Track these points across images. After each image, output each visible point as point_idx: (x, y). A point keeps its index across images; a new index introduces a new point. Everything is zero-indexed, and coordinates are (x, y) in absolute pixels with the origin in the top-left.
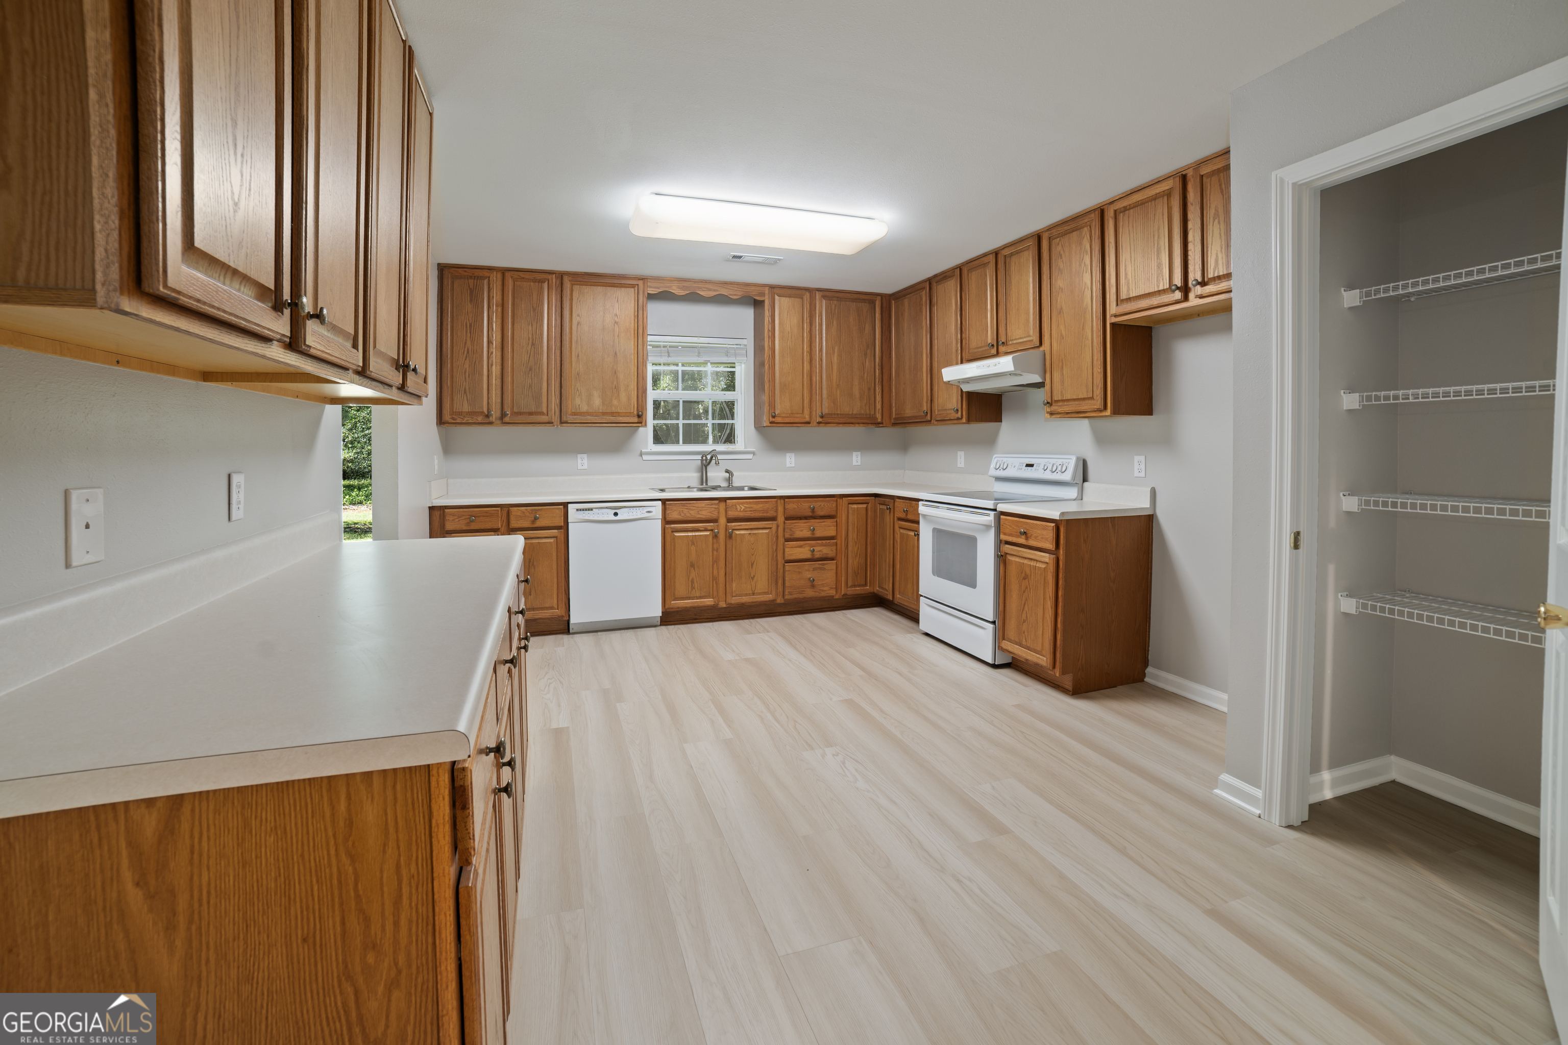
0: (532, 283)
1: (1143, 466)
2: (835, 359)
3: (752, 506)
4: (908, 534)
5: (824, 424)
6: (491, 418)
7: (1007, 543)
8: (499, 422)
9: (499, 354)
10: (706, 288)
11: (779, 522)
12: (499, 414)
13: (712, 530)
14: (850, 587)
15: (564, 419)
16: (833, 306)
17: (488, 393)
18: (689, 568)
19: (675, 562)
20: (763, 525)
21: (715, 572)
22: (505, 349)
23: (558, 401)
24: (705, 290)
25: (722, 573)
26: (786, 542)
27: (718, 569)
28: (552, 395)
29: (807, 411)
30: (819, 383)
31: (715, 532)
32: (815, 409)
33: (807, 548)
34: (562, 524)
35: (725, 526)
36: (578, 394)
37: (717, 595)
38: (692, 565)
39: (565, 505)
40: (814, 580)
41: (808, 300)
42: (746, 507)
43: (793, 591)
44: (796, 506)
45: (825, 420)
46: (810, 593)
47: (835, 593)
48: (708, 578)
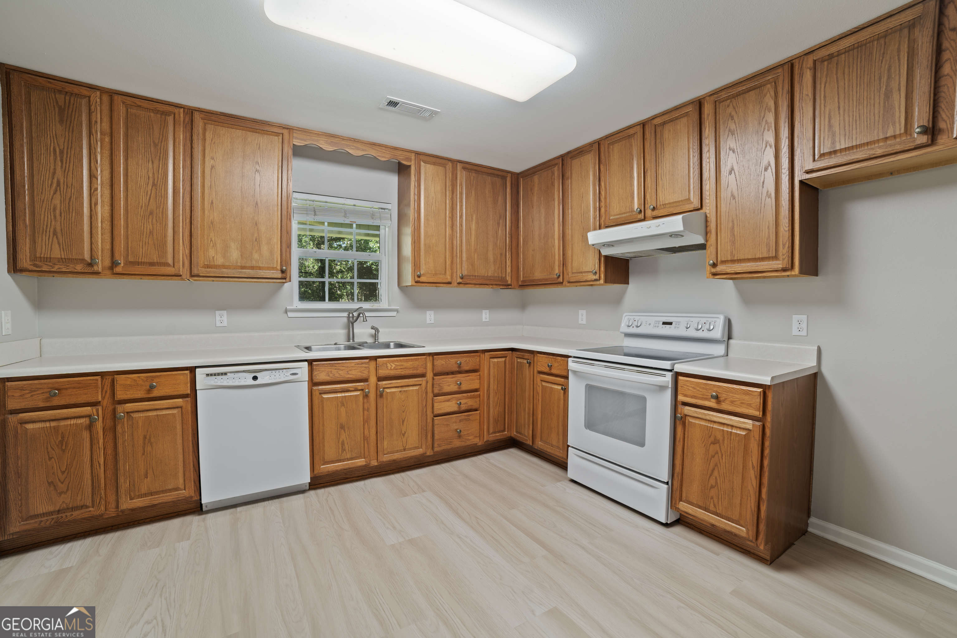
0: (152, 114)
1: (804, 325)
2: (473, 226)
3: (402, 364)
4: (552, 388)
5: (463, 285)
6: (95, 268)
7: (685, 404)
8: (108, 272)
9: (107, 192)
10: (355, 147)
11: (428, 377)
12: (108, 263)
13: (362, 390)
14: (491, 434)
15: (195, 271)
16: (472, 178)
17: (91, 237)
18: (339, 430)
19: (323, 425)
20: (413, 382)
21: (366, 432)
22: (115, 186)
23: (187, 251)
24: (353, 149)
25: (373, 431)
26: (434, 397)
27: (369, 429)
28: (179, 244)
29: (448, 273)
30: (460, 247)
31: (365, 392)
32: (455, 271)
33: (454, 402)
34: (189, 392)
35: (375, 385)
36: (212, 245)
37: (369, 455)
38: (342, 427)
39: (192, 370)
40: (461, 431)
41: (451, 169)
42: (396, 365)
43: (441, 443)
44: (444, 363)
45: (464, 282)
46: (457, 443)
47: (478, 440)
48: (359, 438)
